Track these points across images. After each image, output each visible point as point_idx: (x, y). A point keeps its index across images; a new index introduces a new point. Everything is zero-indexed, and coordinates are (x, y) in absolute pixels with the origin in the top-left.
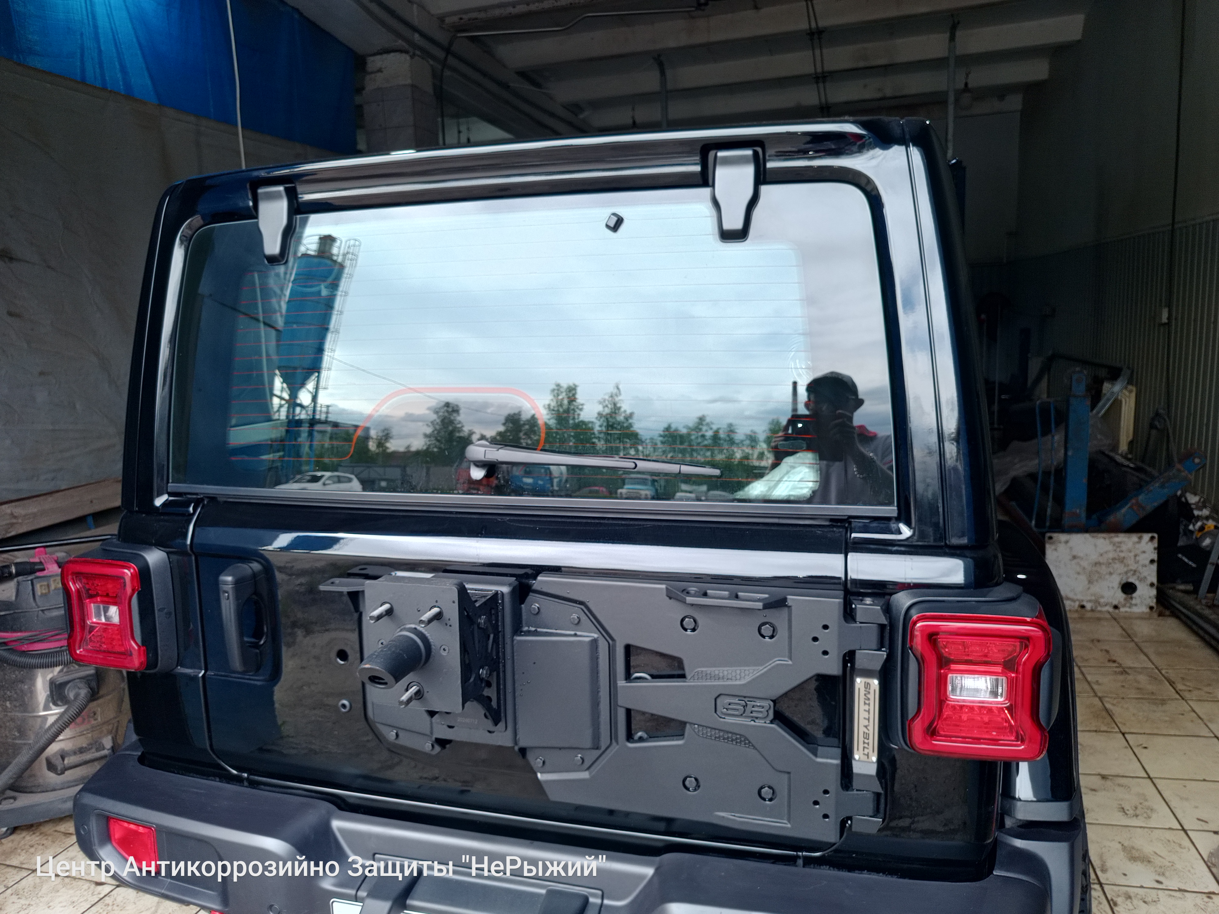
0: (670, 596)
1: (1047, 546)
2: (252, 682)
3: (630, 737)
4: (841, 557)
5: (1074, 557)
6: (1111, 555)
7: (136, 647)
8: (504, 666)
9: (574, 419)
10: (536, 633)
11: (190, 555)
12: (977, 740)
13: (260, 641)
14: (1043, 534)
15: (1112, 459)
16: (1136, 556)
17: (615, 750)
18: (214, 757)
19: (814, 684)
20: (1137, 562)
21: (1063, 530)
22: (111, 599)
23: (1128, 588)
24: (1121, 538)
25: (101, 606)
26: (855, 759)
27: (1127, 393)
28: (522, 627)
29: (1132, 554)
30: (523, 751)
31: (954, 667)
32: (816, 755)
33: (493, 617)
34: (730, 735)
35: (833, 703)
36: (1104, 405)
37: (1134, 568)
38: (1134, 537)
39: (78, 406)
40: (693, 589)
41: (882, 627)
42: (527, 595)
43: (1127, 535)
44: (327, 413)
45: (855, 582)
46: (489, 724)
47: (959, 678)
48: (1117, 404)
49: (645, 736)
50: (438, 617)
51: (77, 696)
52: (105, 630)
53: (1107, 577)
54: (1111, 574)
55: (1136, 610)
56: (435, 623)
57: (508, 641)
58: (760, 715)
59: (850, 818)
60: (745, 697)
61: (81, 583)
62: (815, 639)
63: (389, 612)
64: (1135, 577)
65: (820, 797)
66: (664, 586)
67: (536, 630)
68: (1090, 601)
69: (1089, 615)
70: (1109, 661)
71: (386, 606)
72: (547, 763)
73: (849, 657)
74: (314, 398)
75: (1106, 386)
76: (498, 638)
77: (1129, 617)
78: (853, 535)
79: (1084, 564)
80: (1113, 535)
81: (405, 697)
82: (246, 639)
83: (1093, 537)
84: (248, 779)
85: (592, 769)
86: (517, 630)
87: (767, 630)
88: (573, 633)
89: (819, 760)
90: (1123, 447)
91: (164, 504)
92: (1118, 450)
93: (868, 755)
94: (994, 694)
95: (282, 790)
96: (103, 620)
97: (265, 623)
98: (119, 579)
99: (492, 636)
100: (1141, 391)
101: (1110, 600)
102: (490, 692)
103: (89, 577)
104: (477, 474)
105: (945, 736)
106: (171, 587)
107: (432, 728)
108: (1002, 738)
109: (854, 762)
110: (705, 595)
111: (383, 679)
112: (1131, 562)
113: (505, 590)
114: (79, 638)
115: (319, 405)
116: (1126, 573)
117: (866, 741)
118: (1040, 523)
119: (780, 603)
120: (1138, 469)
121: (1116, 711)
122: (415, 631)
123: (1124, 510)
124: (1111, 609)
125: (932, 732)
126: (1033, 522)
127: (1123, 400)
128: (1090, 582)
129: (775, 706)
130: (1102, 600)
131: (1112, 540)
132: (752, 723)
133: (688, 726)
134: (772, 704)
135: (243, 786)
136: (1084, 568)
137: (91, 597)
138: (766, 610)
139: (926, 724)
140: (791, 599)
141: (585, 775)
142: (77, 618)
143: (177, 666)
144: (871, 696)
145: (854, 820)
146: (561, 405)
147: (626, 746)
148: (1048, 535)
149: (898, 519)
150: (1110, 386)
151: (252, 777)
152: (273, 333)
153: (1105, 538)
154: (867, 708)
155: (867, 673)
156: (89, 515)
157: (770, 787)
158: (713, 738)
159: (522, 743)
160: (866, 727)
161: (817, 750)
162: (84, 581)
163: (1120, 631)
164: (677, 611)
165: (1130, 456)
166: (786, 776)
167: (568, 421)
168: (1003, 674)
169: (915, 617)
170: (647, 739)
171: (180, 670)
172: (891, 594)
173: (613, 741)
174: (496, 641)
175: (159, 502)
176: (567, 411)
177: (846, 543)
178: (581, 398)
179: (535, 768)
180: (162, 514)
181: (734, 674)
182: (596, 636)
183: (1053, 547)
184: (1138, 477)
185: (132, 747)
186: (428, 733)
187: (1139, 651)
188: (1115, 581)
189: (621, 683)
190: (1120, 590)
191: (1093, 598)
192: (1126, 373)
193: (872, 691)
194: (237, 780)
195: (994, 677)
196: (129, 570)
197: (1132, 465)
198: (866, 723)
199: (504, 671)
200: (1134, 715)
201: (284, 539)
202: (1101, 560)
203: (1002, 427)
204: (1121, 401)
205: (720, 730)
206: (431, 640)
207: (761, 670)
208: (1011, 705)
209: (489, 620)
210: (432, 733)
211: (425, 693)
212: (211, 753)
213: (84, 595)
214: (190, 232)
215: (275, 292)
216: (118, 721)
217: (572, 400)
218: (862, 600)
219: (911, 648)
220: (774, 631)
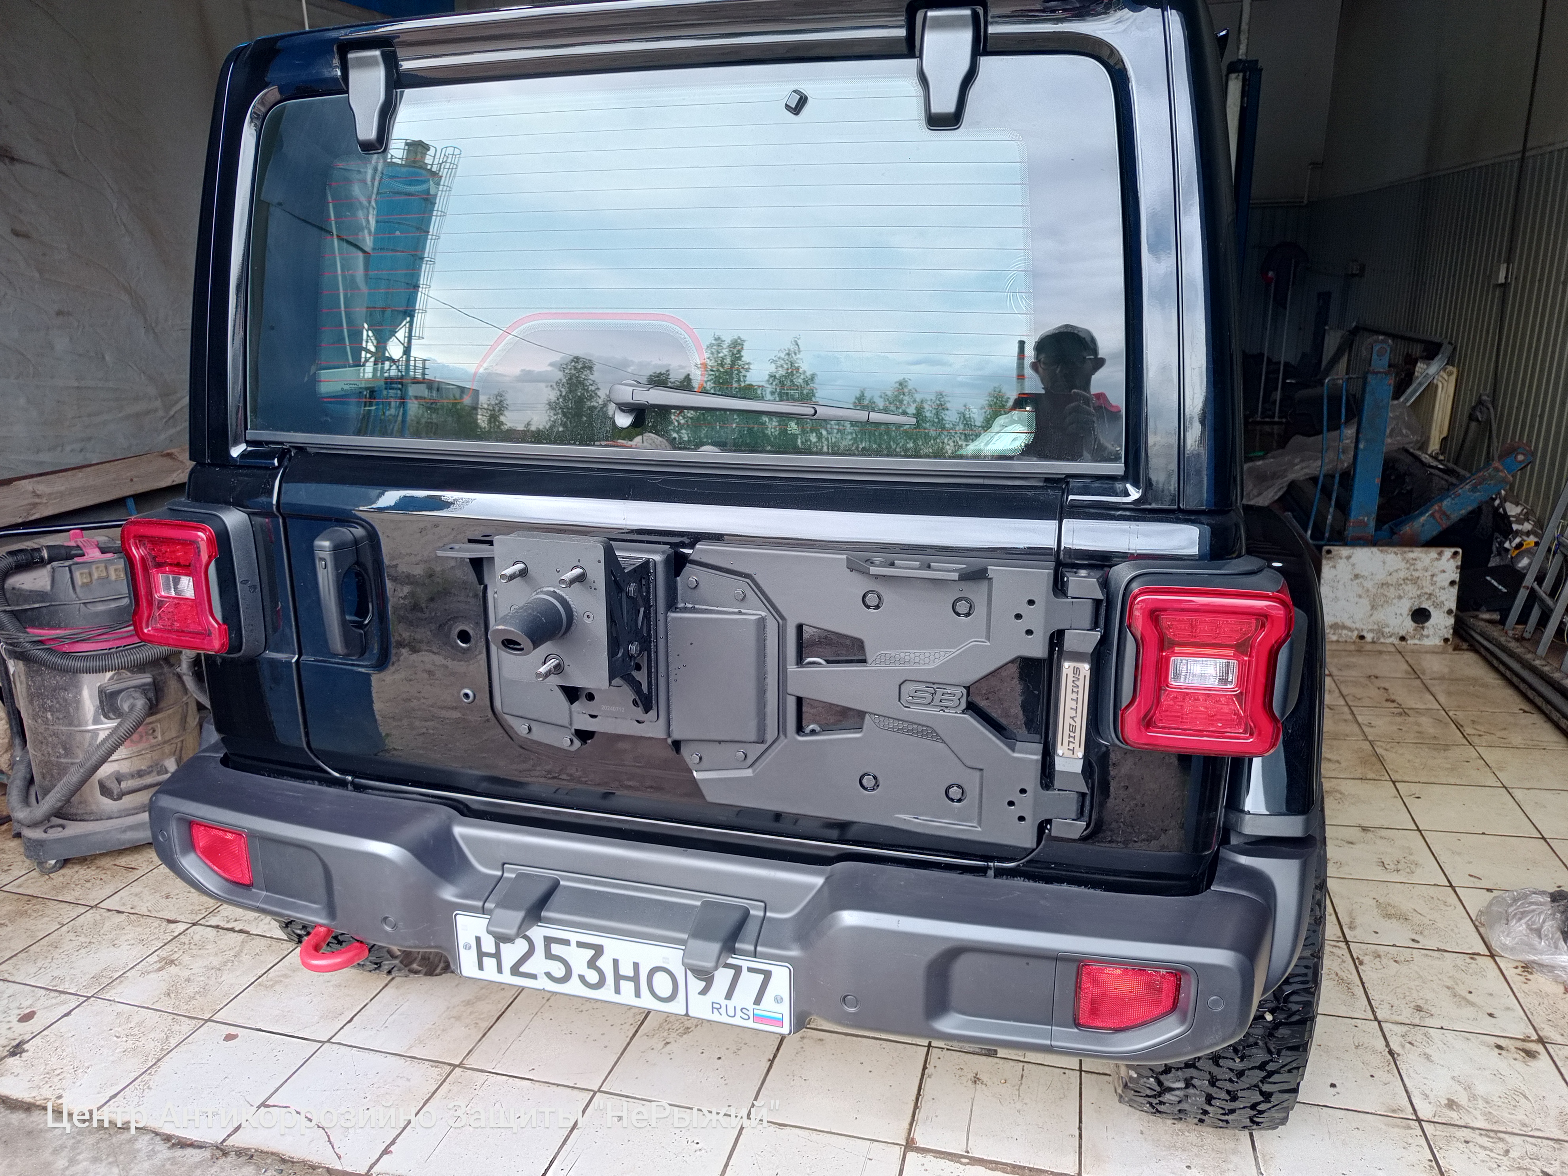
0: (852, 567)
1: (1324, 562)
2: (355, 668)
3: (800, 729)
4: (1054, 524)
5: (1357, 576)
6: (1402, 575)
7: (216, 626)
8: (656, 646)
9: (739, 381)
10: (693, 610)
11: (277, 517)
12: (1200, 733)
13: (365, 620)
14: (1319, 548)
15: (1417, 458)
16: (1433, 576)
17: (783, 744)
18: (312, 756)
19: (1014, 669)
20: (1433, 584)
21: (1345, 543)
22: (183, 568)
23: (1420, 616)
24: (1417, 553)
25: (171, 576)
26: (1058, 755)
27: (1446, 377)
28: (677, 603)
29: (1428, 574)
30: (677, 745)
31: (1177, 649)
32: (1013, 750)
33: (644, 589)
34: (915, 727)
35: (1036, 692)
36: (1415, 391)
37: (1429, 592)
38: (1433, 553)
39: (107, 358)
40: (877, 560)
41: (1097, 603)
42: (684, 566)
43: (1425, 549)
44: (424, 368)
45: (1068, 551)
46: (639, 712)
47: (1184, 662)
48: (1431, 389)
49: (818, 729)
50: (581, 579)
51: (132, 708)
52: (177, 605)
53: (1395, 601)
54: (1400, 597)
55: (1427, 642)
56: (576, 585)
57: (661, 617)
58: (951, 704)
59: (1049, 821)
60: (934, 684)
61: (146, 548)
62: (1018, 616)
63: (523, 573)
64: (1430, 602)
65: (1016, 797)
66: (844, 557)
67: (694, 607)
68: (1371, 631)
69: (1369, 647)
70: (1387, 700)
71: (520, 566)
72: (704, 759)
73: (1056, 639)
74: (407, 351)
75: (1420, 366)
76: (650, 613)
77: (1419, 651)
78: (1071, 497)
79: (1368, 584)
80: (1407, 549)
81: (543, 669)
82: (348, 618)
83: (1382, 551)
84: (352, 783)
85: (755, 766)
86: (672, 604)
87: (962, 607)
88: (737, 610)
89: (1016, 755)
90: (1434, 446)
91: (243, 455)
92: (1427, 448)
93: (1073, 750)
94: (1223, 680)
95: (392, 794)
96: (173, 593)
97: (370, 600)
98: (192, 544)
99: (642, 610)
100: (1462, 375)
101: (1396, 630)
102: (641, 676)
103: (154, 542)
104: (624, 421)
105: (1164, 728)
106: (255, 556)
107: (571, 717)
108: (1228, 730)
109: (1056, 758)
110: (892, 564)
111: (520, 644)
112: (1426, 583)
113: (658, 558)
114: (146, 615)
115: (412, 359)
116: (1419, 596)
117: (1072, 734)
118: (1318, 534)
119: (978, 575)
120: (1447, 471)
121: (1390, 757)
122: (554, 594)
123: (1423, 519)
124: (1396, 642)
125: (1148, 723)
126: (1309, 532)
127: (1440, 385)
128: (1373, 607)
129: (968, 695)
130: (1386, 630)
131: (1405, 555)
132: (942, 712)
133: (867, 716)
134: (965, 691)
135: (347, 789)
136: (1368, 590)
137: (159, 566)
138: (963, 582)
139: (1142, 714)
140: (994, 570)
141: (749, 773)
142: (143, 591)
143: (265, 650)
144: (1080, 683)
145: (1053, 824)
146: (722, 365)
147: (796, 739)
148: (1326, 548)
149: (1124, 478)
150: (1425, 366)
151: (357, 780)
152: (361, 255)
153: (1396, 554)
154: (1074, 696)
155: (1077, 657)
156: (129, 497)
157: (959, 786)
158: (896, 730)
159: (676, 736)
160: (1072, 718)
161: (1015, 744)
162: (148, 545)
163: (1405, 667)
164: (858, 585)
165: (1441, 457)
166: (978, 773)
167: (731, 384)
168: (1235, 657)
169: (1136, 591)
170: (820, 732)
171: (270, 654)
172: (1111, 567)
173: (781, 734)
174: (647, 616)
175: (236, 452)
176: (729, 373)
177: (1062, 507)
178: (746, 356)
179: (691, 766)
180: (241, 467)
181: (922, 657)
182: (763, 614)
183: (1331, 564)
184: (1447, 481)
185: (214, 748)
186: (566, 722)
187: (1425, 690)
188: (1405, 607)
189: (792, 668)
190: (1410, 617)
191: (1376, 627)
192: (1447, 350)
193: (1081, 678)
194: (342, 784)
195: (1225, 661)
196: (205, 534)
197: (1441, 466)
198: (1073, 713)
199: (656, 652)
200: (1409, 761)
201: (391, 497)
202: (1389, 580)
203: (1284, 420)
204: (1437, 386)
205: (903, 721)
206: (572, 606)
207: (955, 652)
208: (1241, 693)
209: (639, 590)
210: (571, 724)
211: (566, 667)
212: (309, 752)
213: (150, 563)
214: (263, 110)
215: (360, 203)
216: (182, 741)
217: (736, 357)
218: (1076, 573)
219: (1129, 627)
220: (970, 607)
